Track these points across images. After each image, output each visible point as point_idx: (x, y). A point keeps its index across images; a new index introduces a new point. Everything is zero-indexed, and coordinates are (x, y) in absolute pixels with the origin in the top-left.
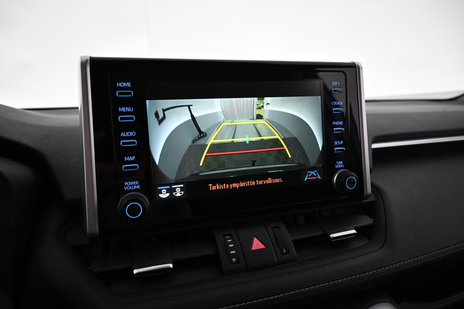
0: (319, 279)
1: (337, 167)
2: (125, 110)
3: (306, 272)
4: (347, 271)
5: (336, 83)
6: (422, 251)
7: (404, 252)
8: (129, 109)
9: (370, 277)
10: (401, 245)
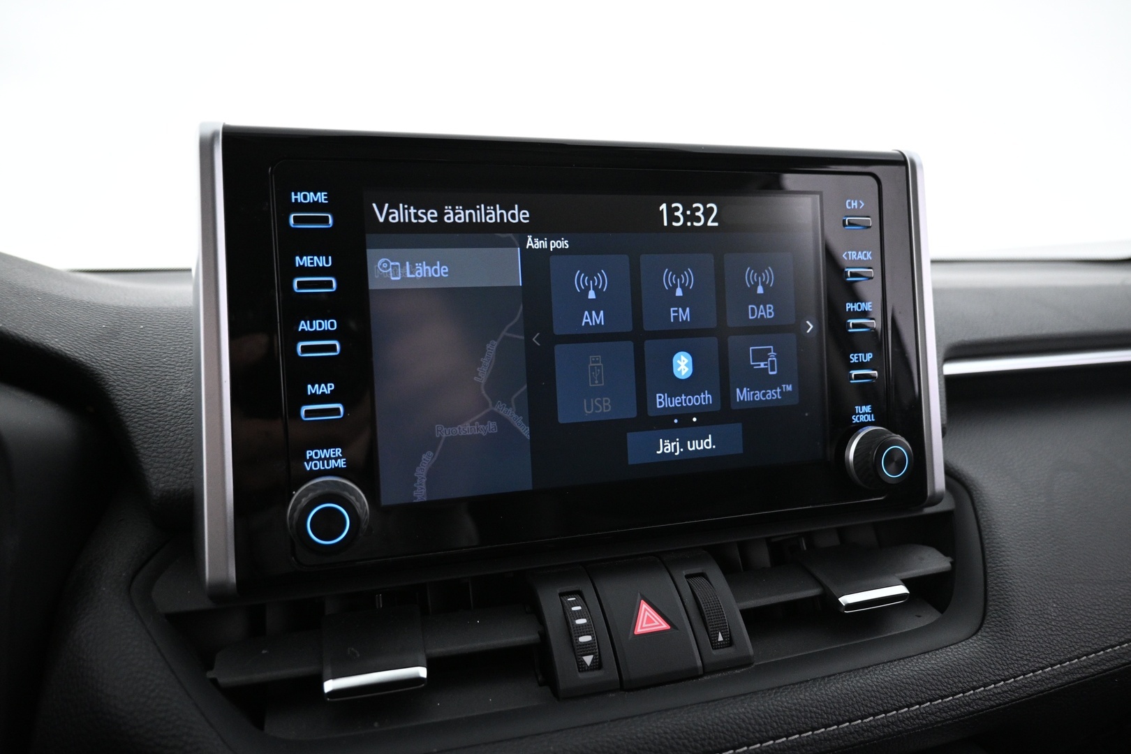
0: (813, 714)
1: (855, 420)
2: (311, 263)
3: (779, 694)
4: (886, 693)
5: (856, 204)
6: (1083, 644)
7: (1035, 646)
8: (321, 262)
9: (947, 712)
10: (1027, 628)
